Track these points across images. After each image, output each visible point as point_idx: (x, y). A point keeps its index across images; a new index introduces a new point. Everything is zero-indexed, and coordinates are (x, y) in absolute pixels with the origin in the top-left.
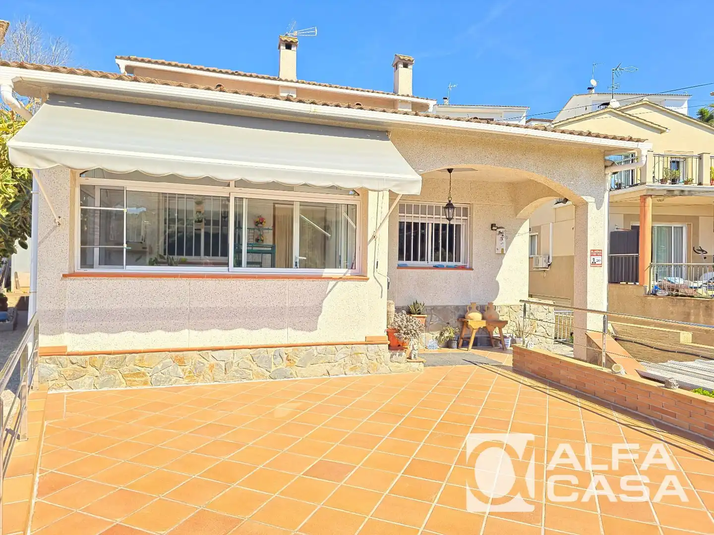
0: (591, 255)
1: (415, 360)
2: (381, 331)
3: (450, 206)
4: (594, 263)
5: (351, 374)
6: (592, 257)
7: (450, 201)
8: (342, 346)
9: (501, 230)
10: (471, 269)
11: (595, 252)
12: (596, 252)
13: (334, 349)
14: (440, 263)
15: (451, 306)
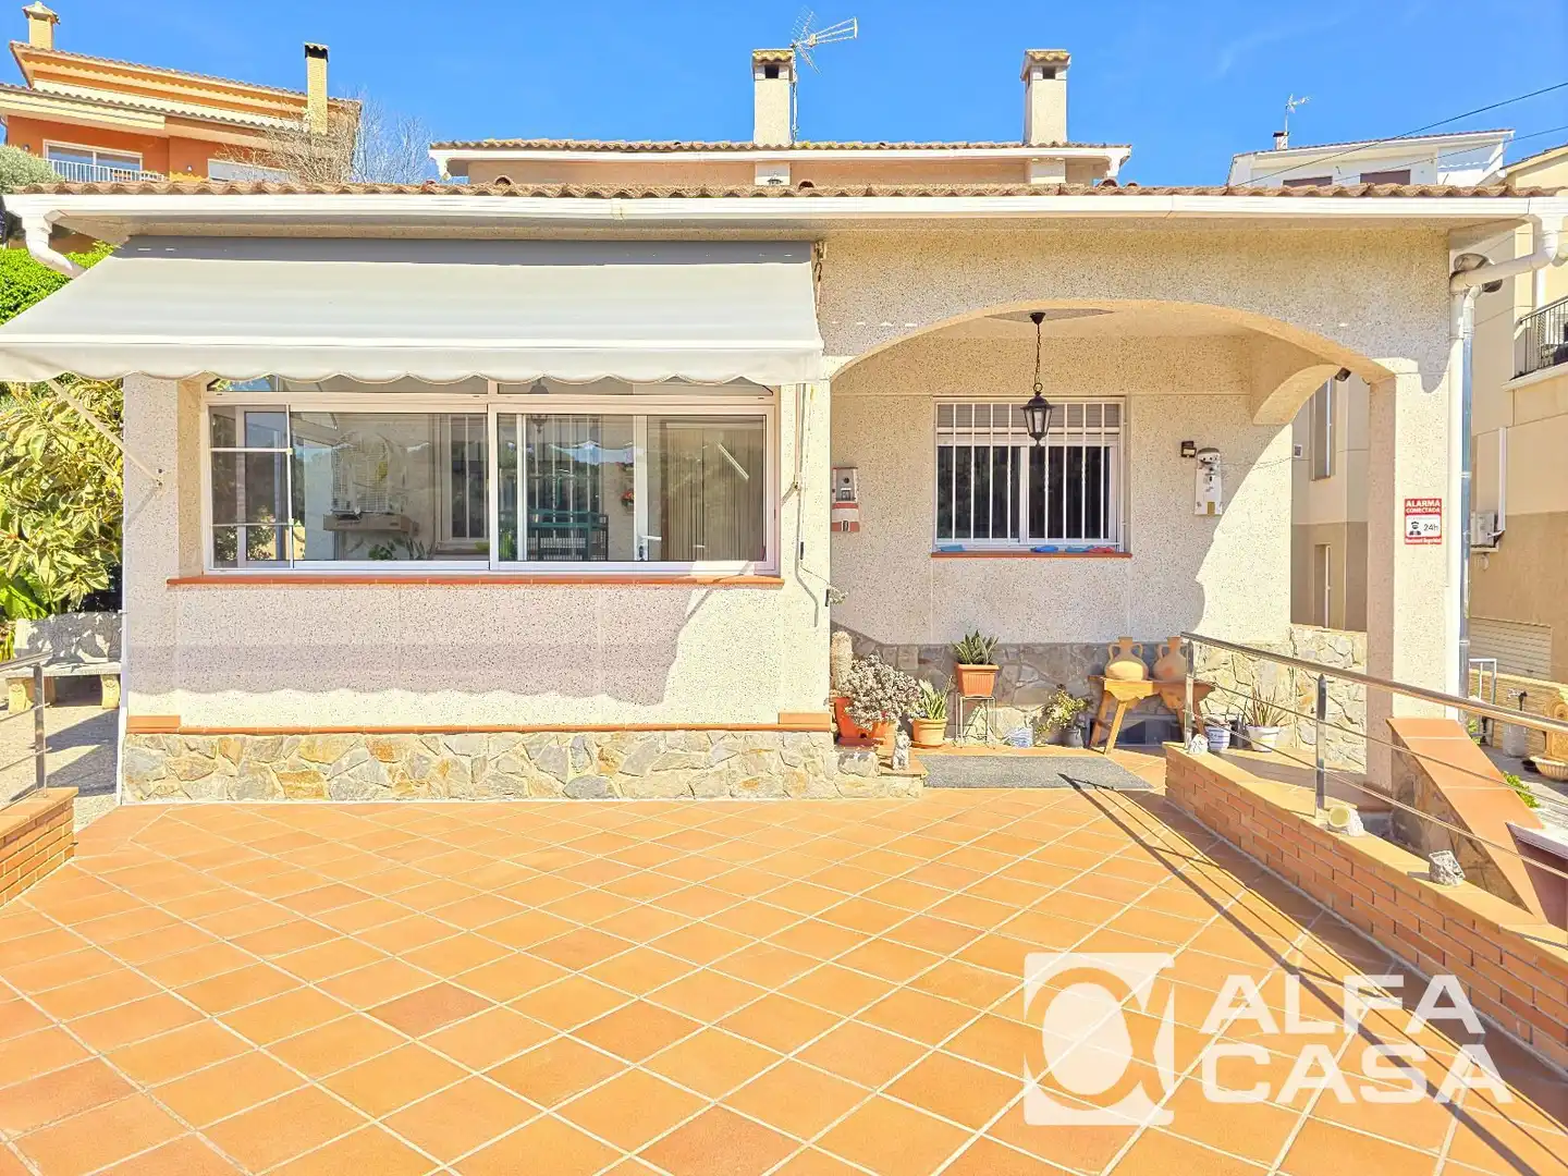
0: (1406, 514)
1: (901, 771)
2: (816, 701)
3: (1038, 403)
4: (1414, 538)
5: (746, 796)
6: (1410, 519)
7: (1038, 393)
8: (723, 732)
9: (1207, 456)
10: (1126, 554)
11: (1419, 503)
12: (1424, 503)
13: (705, 738)
14: (1046, 541)
15: (1072, 645)
